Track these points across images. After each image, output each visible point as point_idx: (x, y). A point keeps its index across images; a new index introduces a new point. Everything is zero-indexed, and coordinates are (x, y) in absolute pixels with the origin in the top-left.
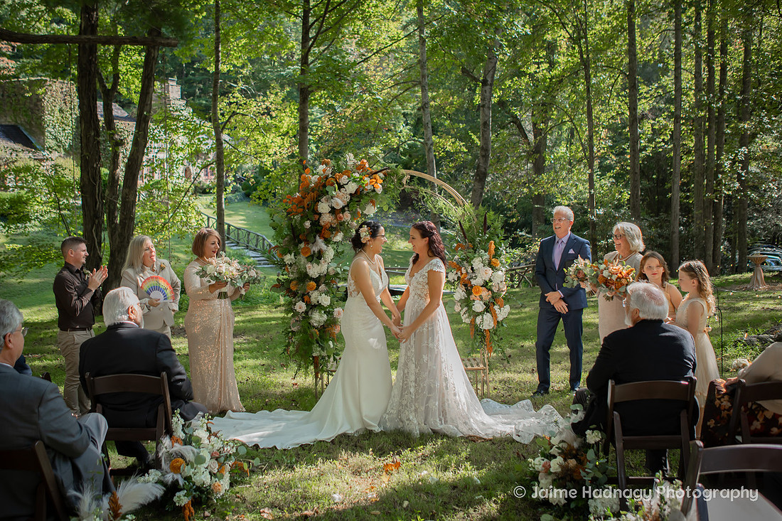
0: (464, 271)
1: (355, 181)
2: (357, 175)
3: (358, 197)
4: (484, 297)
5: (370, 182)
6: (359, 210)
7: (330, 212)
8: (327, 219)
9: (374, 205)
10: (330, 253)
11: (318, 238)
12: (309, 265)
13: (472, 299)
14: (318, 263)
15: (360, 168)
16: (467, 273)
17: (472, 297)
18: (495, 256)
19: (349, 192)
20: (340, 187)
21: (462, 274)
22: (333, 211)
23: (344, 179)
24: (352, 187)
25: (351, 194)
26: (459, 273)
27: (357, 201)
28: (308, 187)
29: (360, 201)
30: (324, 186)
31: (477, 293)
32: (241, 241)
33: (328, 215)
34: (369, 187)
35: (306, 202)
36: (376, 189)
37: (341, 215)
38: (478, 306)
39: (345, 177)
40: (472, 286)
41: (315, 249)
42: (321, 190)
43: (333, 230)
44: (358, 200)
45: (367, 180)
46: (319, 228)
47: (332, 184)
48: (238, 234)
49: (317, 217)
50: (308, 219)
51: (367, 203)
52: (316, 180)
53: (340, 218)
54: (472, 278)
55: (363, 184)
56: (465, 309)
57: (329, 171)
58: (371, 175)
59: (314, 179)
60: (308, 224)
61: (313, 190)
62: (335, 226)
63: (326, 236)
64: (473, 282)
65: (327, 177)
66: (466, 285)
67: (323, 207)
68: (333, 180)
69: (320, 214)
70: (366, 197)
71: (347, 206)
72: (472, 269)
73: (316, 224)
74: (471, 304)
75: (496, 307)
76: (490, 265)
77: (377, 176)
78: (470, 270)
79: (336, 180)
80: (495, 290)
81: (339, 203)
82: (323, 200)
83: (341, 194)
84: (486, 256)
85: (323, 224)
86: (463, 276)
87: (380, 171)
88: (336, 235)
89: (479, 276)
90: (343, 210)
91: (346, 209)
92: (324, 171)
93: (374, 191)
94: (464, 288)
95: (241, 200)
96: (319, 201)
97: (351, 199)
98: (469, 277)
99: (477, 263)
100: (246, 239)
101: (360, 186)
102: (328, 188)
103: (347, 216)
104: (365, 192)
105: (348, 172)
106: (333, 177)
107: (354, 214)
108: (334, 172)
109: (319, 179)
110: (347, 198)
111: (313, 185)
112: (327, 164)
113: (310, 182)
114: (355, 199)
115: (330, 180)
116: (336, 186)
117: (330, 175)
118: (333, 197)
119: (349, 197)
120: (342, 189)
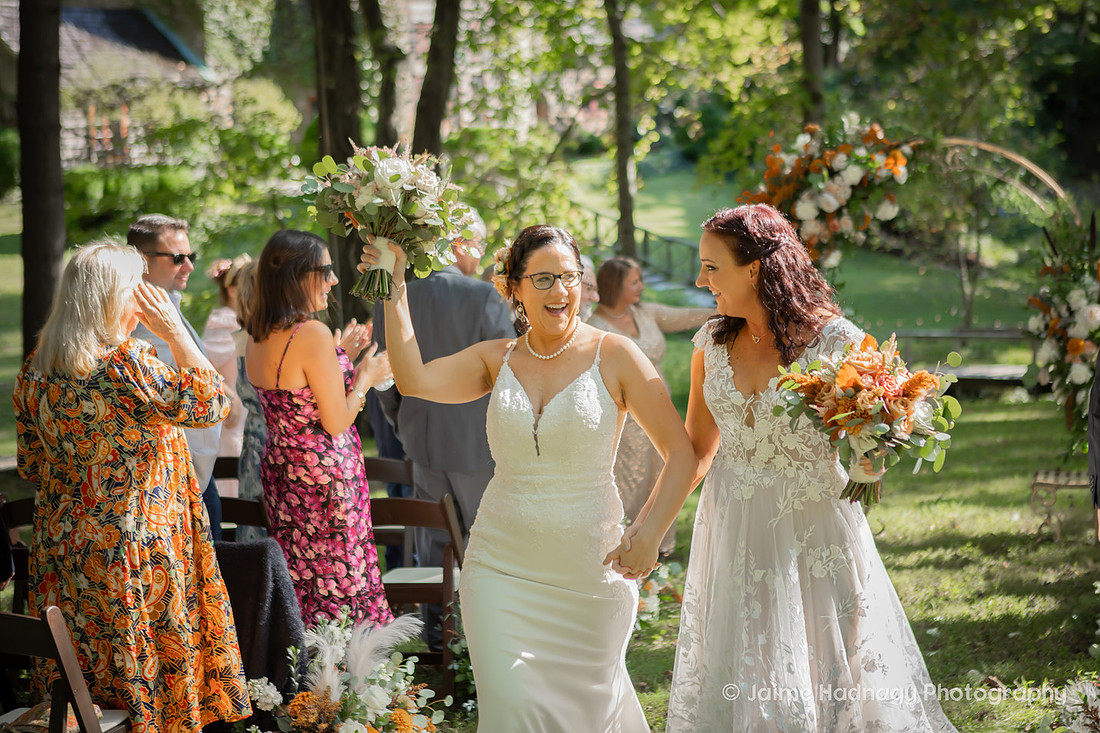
0: (1055, 315)
1: (858, 162)
2: (861, 152)
3: (866, 189)
5: (886, 165)
6: (867, 212)
7: (817, 218)
8: (812, 230)
9: (892, 201)
13: (1067, 362)
15: (867, 139)
16: (1060, 316)
17: (1068, 359)
19: (848, 183)
20: (833, 173)
21: (1051, 319)
22: (822, 216)
23: (840, 160)
24: (854, 174)
25: (853, 187)
26: (1047, 319)
27: (863, 198)
28: (779, 176)
29: (869, 198)
30: (807, 173)
32: (677, 271)
33: (814, 222)
34: (883, 173)
35: (776, 201)
36: (896, 176)
37: (835, 222)
39: (842, 157)
40: (1068, 340)
42: (801, 181)
43: (822, 248)
44: (865, 196)
45: (879, 159)
48: (669, 255)
51: (879, 202)
52: (793, 163)
53: (835, 227)
54: (1068, 326)
55: (871, 168)
57: (814, 149)
58: (888, 150)
59: (790, 161)
61: (788, 179)
62: (825, 241)
64: (1070, 333)
65: (811, 158)
66: (1058, 339)
67: (805, 209)
68: (821, 163)
69: (800, 222)
70: (878, 191)
71: (848, 205)
72: (1069, 309)
77: (899, 154)
78: (1064, 312)
79: (826, 163)
81: (831, 203)
82: (805, 196)
83: (834, 187)
85: (805, 238)
86: (1053, 323)
88: (828, 255)
89: (1080, 321)
90: (839, 213)
91: (845, 211)
92: (807, 146)
93: (892, 179)
94: (1054, 344)
95: (672, 170)
96: (796, 199)
97: (853, 196)
98: (1063, 323)
99: (1077, 298)
100: (687, 265)
101: (868, 172)
102: (812, 178)
103: (846, 224)
104: (877, 181)
105: (848, 148)
106: (821, 157)
107: (859, 220)
108: (823, 148)
109: (799, 161)
110: (846, 194)
111: (788, 171)
112: (812, 134)
113: (783, 166)
114: (860, 194)
115: (817, 163)
116: (825, 173)
117: (817, 155)
118: (820, 192)
119: (849, 192)
120: (837, 179)
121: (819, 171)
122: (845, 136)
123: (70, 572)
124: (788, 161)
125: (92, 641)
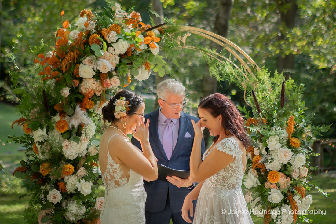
0: (256, 152)
1: (126, 38)
2: (127, 32)
3: (129, 59)
4: (281, 185)
5: (145, 41)
6: (129, 75)
7: (93, 77)
8: (90, 85)
9: (148, 69)
10: (91, 127)
11: (78, 109)
12: (66, 143)
13: (267, 187)
14: (78, 141)
15: (131, 22)
16: (261, 155)
17: (267, 185)
18: (295, 135)
19: (118, 52)
20: (108, 46)
21: (253, 155)
22: (98, 75)
23: (113, 36)
24: (122, 47)
25: (120, 55)
26: (250, 155)
27: (127, 64)
28: (66, 45)
29: (131, 63)
30: (87, 44)
31: (273, 179)
33: (92, 80)
34: (143, 47)
35: (65, 63)
36: (151, 49)
37: (108, 81)
38: (276, 196)
39: (113, 33)
40: (267, 172)
41: (75, 123)
42: (83, 49)
43: (97, 99)
44: (129, 62)
45: (140, 37)
46: (80, 97)
47: (98, 42)
49: (77, 82)
50: (67, 86)
51: (139, 67)
52: (76, 36)
53: (107, 84)
54: (266, 161)
55: (137, 42)
56: (258, 199)
57: (92, 27)
58: (146, 31)
59: (74, 34)
60: (66, 91)
62: (99, 94)
63: (88, 107)
64: (268, 166)
65: (89, 33)
66: (258, 170)
67: (86, 71)
68: (98, 37)
69: (81, 79)
70: (139, 60)
71: (116, 69)
72: (267, 149)
73: (75, 91)
74: (266, 194)
75: (296, 198)
76: (289, 145)
77: (152, 33)
78: (264, 152)
79: (103, 38)
80: (295, 176)
82: (86, 60)
83: (108, 54)
84: (285, 134)
85: (84, 91)
86: (255, 159)
87: (156, 27)
89: (276, 158)
90: (110, 74)
91: (114, 73)
92: (86, 25)
93: (148, 51)
94: (256, 173)
96: (80, 62)
97: (120, 61)
98: (262, 160)
99: (273, 143)
101: (132, 46)
103: (115, 82)
104: (138, 52)
107: (123, 80)
110: (116, 60)
114: (125, 61)
119: (118, 58)
120: (109, 48)
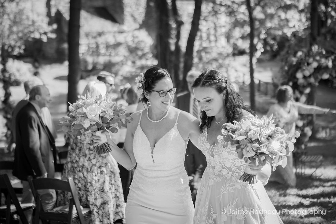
1: (317, 61)
2: (318, 58)
3: (319, 69)
7: (303, 78)
8: (301, 81)
9: (327, 73)
15: (320, 54)
19: (313, 67)
20: (308, 64)
22: (305, 77)
23: (311, 60)
24: (315, 65)
25: (314, 69)
30: (300, 64)
34: (325, 65)
35: (290, 73)
37: (309, 79)
42: (298, 66)
43: (304, 87)
45: (323, 60)
48: (267, 88)
49: (296, 80)
52: (296, 61)
53: (308, 81)
57: (303, 56)
58: (326, 57)
61: (294, 66)
62: (305, 85)
63: (301, 90)
65: (302, 59)
67: (299, 75)
69: (298, 79)
70: (323, 70)
71: (313, 74)
77: (330, 58)
81: (307, 73)
82: (300, 71)
85: (299, 84)
88: (305, 89)
90: (310, 76)
91: (312, 76)
92: (301, 56)
93: (327, 66)
96: (297, 72)
97: (314, 71)
101: (320, 64)
102: (302, 65)
103: (312, 80)
104: (322, 67)
105: (314, 57)
106: (305, 59)
107: (316, 79)
108: (306, 56)
109: (298, 60)
110: (312, 71)
111: (294, 63)
112: (303, 52)
113: (293, 61)
114: (317, 71)
115: (304, 61)
116: (306, 64)
117: (304, 59)
118: (304, 70)
120: (310, 66)
121: (304, 64)
122: (313, 53)
123: (78, 172)
124: (294, 60)
125: (82, 191)
